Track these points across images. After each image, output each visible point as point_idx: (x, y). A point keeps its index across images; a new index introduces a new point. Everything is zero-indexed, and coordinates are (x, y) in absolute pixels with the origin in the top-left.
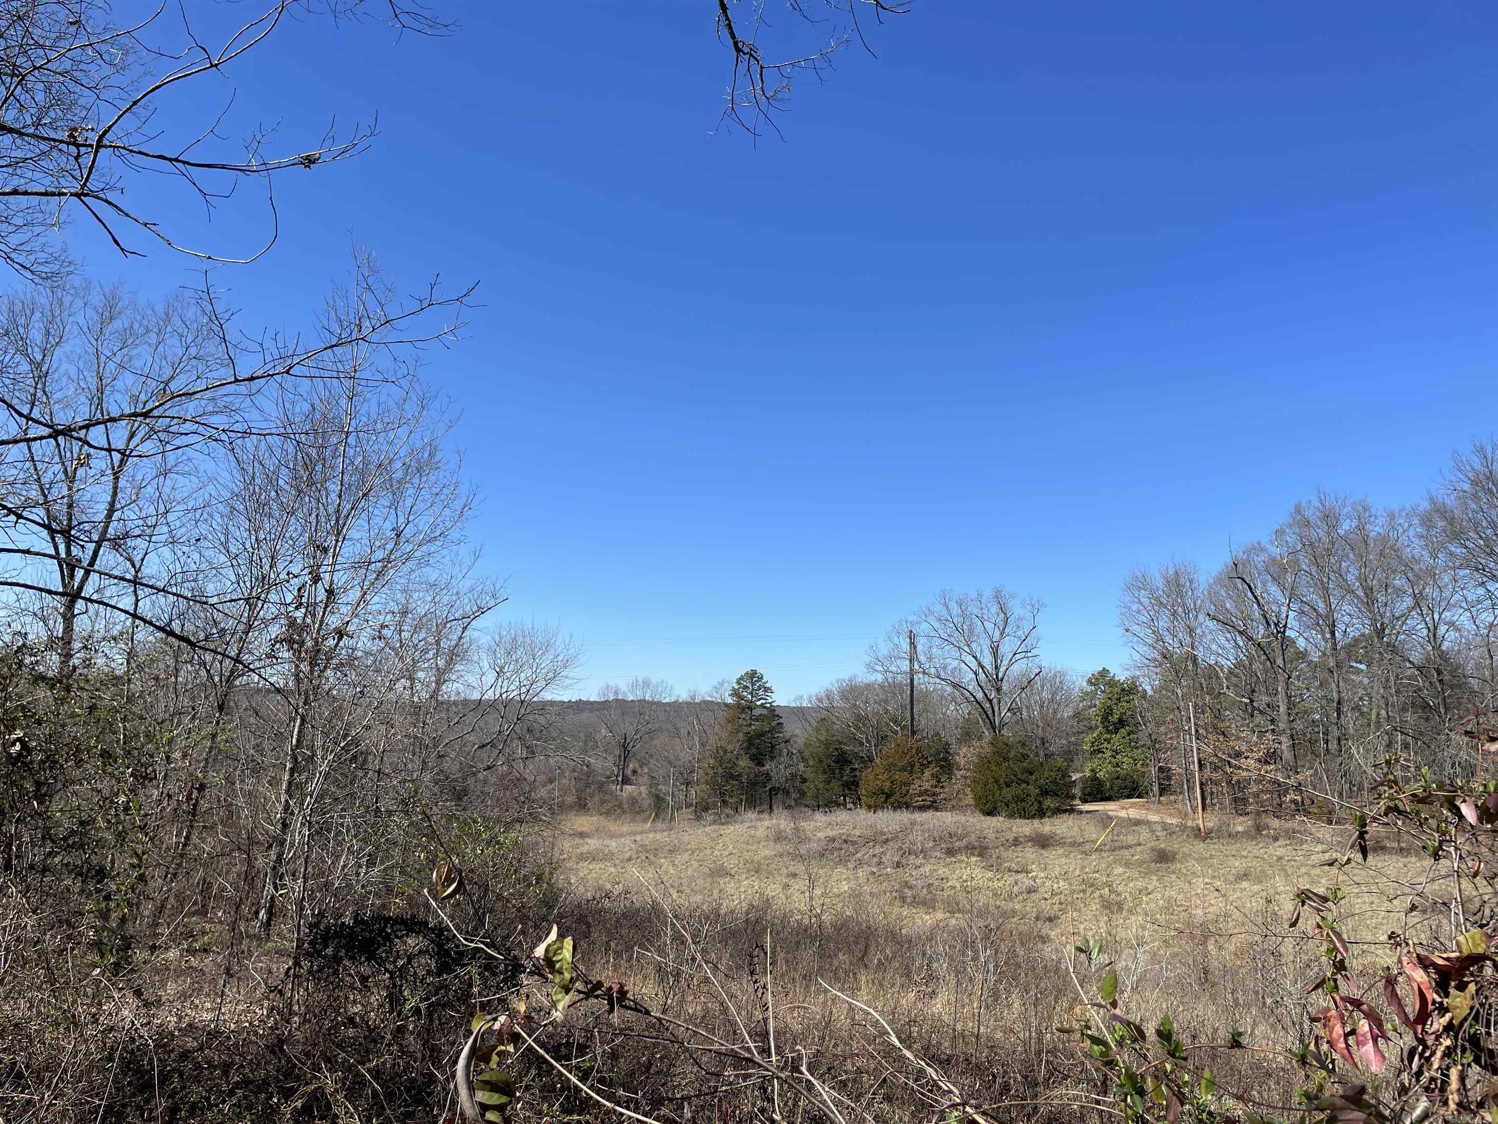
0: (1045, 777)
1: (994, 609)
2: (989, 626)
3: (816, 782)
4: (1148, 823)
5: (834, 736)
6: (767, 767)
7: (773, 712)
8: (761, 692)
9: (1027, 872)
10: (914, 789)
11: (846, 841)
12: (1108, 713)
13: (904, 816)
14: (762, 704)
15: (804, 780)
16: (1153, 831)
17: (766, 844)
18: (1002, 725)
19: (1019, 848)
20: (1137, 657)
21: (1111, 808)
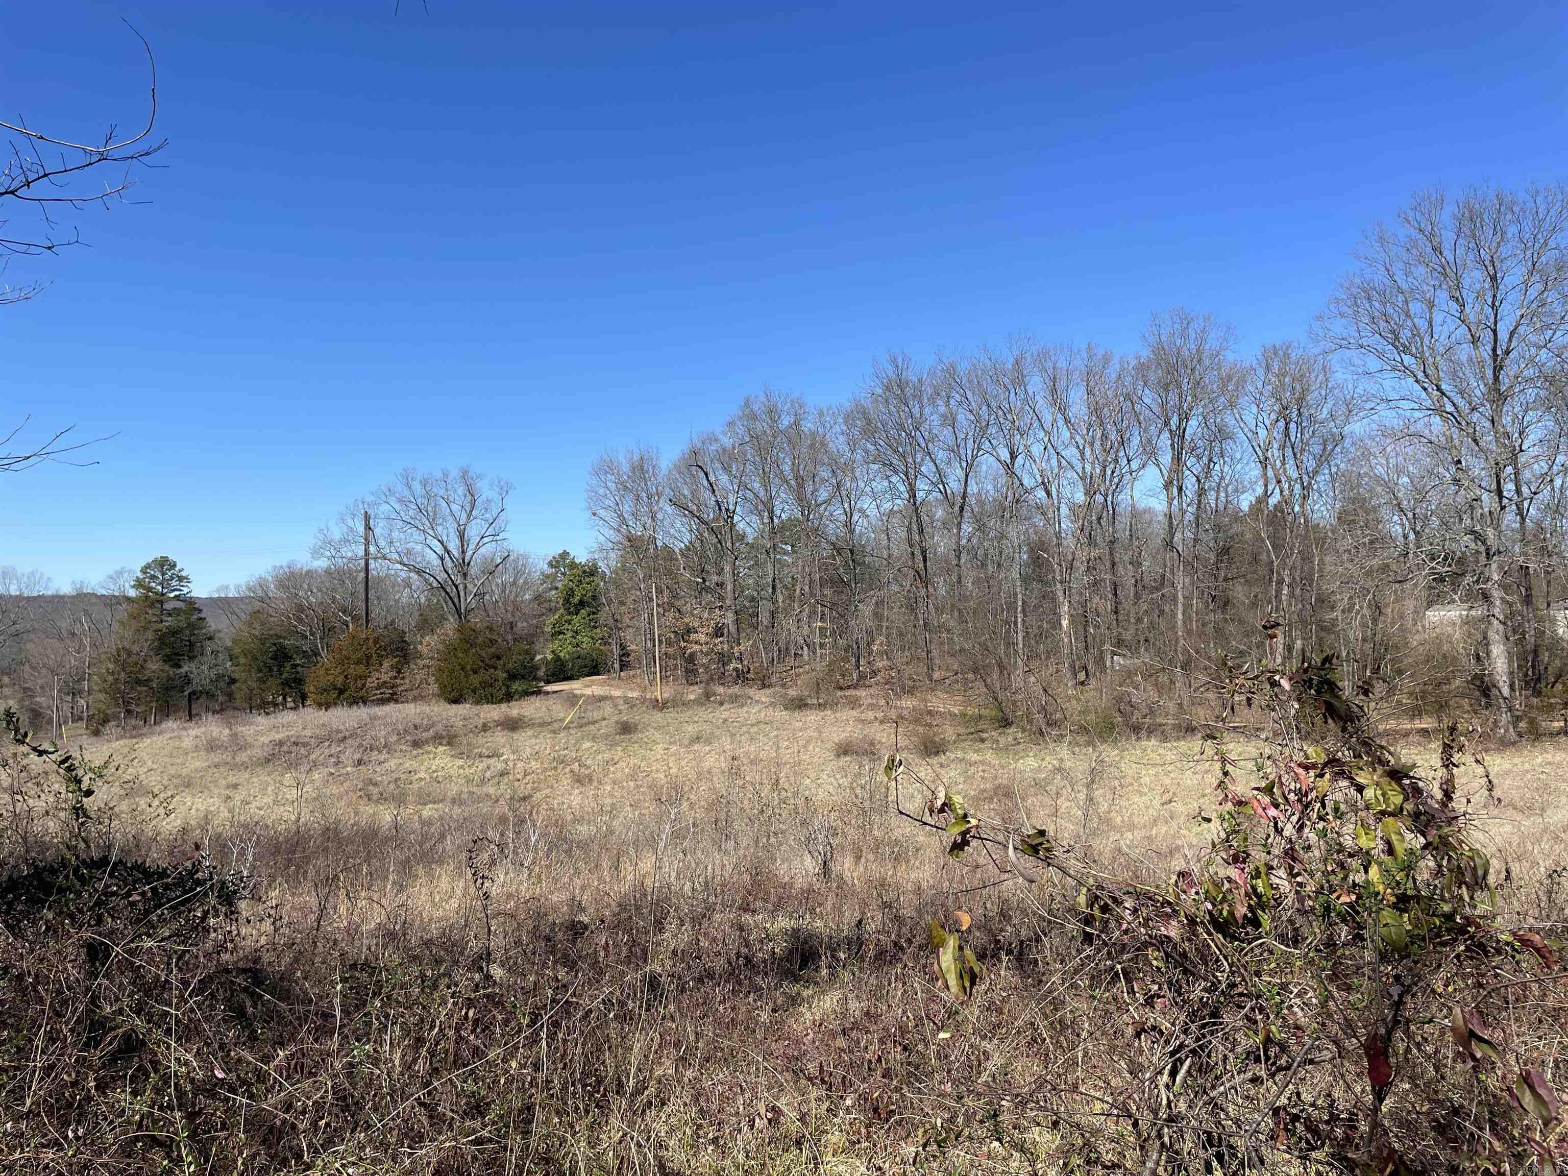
0: (513, 662)
1: (461, 490)
2: (455, 508)
3: (248, 681)
4: (611, 698)
5: (270, 629)
6: (185, 668)
7: (192, 606)
8: (174, 583)
9: (499, 756)
10: (371, 682)
11: (296, 744)
12: (571, 593)
13: (361, 713)
14: (176, 596)
15: (233, 681)
16: (616, 706)
17: (195, 755)
18: (468, 612)
19: (488, 734)
20: (602, 539)
21: (575, 686)
